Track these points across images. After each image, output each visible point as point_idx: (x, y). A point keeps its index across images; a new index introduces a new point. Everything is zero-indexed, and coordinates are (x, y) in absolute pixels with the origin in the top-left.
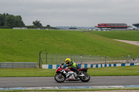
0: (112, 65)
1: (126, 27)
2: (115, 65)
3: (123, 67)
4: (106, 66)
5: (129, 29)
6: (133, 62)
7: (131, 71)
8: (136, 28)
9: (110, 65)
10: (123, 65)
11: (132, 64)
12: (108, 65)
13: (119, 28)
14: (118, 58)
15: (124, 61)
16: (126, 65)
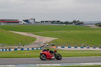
0: (8, 50)
1: (18, 22)
2: (10, 50)
3: (16, 52)
4: (3, 50)
5: (20, 23)
6: (23, 47)
7: (20, 55)
8: (25, 23)
9: (6, 50)
10: (16, 49)
11: (22, 49)
12: (4, 50)
13: (13, 22)
14: (12, 44)
15: (16, 47)
16: (18, 50)
